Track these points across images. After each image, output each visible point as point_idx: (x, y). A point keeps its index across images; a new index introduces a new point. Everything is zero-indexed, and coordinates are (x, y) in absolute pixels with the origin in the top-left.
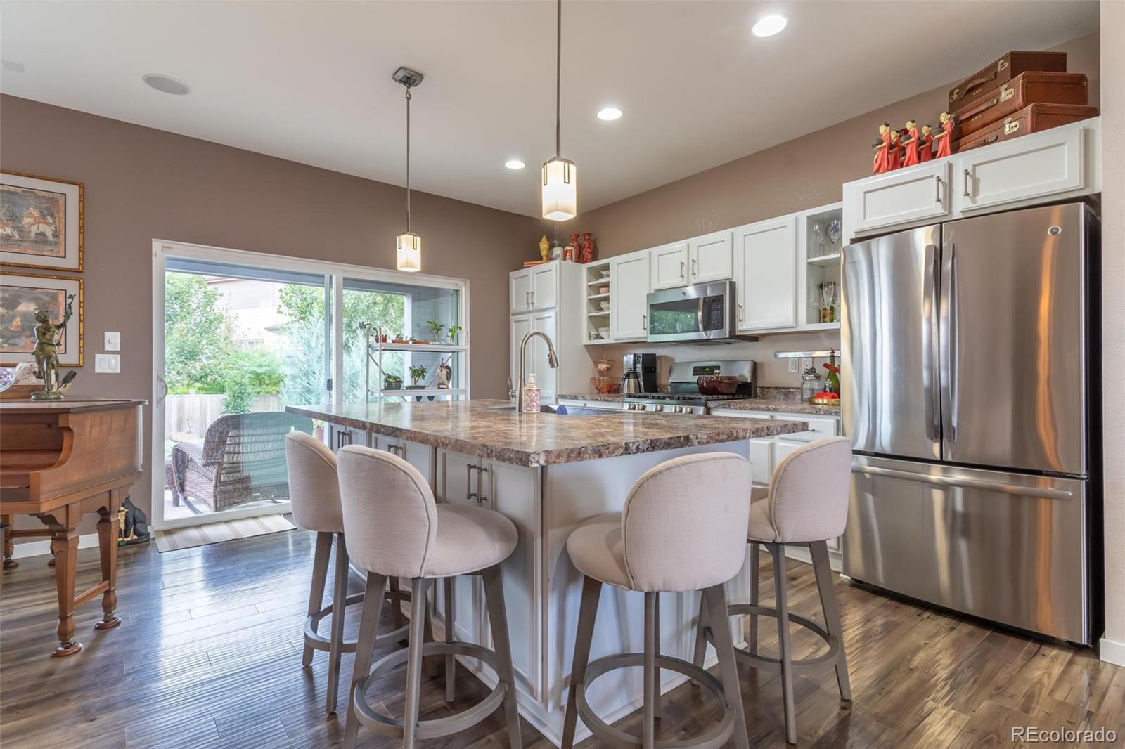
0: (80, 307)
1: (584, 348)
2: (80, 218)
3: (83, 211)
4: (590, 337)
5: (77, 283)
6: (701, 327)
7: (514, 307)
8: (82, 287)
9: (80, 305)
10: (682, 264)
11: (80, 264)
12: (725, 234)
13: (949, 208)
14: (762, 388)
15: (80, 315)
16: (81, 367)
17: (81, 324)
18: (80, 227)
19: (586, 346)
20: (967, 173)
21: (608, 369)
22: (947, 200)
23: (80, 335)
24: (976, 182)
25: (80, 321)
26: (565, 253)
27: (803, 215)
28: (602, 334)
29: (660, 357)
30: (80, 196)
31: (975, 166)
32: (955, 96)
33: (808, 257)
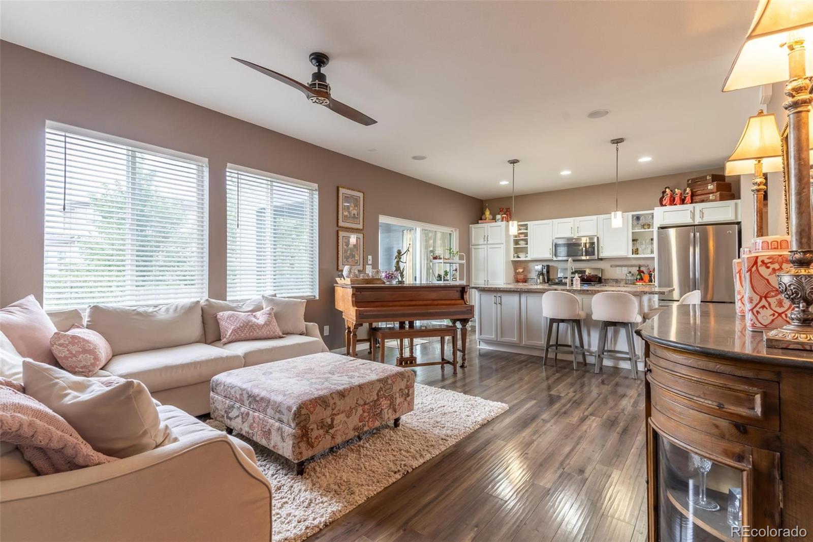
1: (511, 262)
4: (514, 256)
6: (584, 254)
7: (473, 242)
10: (572, 228)
12: (594, 217)
13: (694, 220)
14: (605, 279)
19: (512, 261)
20: (700, 211)
21: (523, 272)
22: (693, 217)
24: (703, 213)
26: (503, 218)
27: (631, 214)
28: (520, 256)
29: (552, 266)
31: (702, 209)
32: (690, 182)
33: (632, 230)
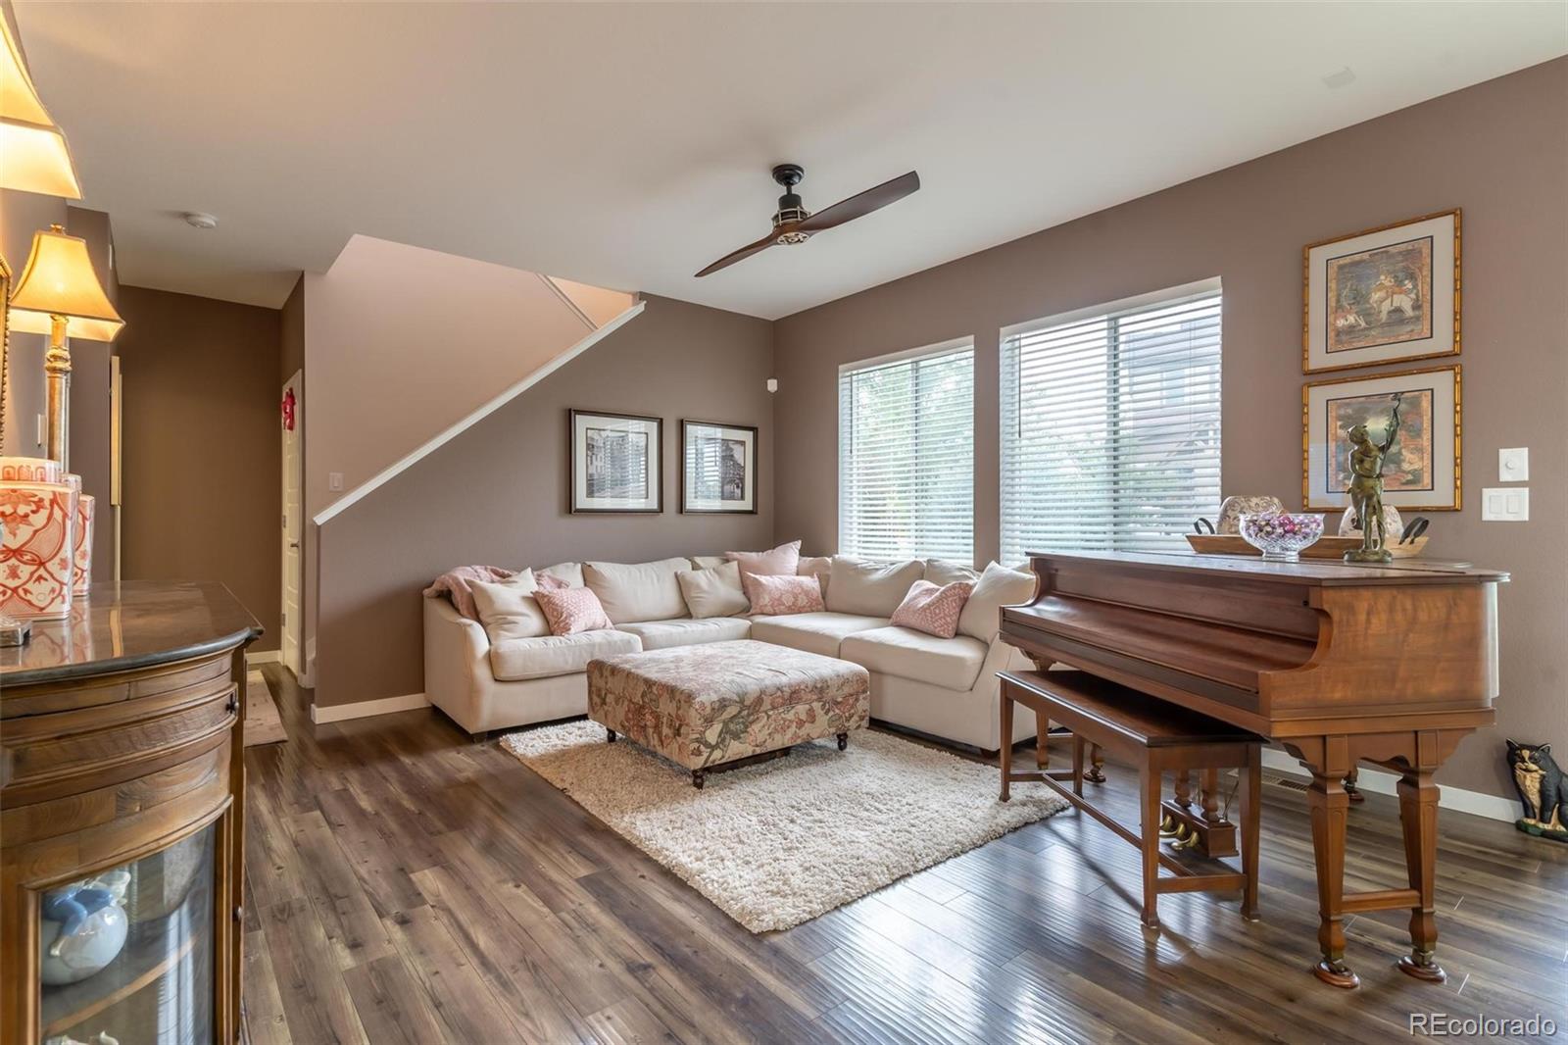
0: (1456, 412)
2: (1456, 266)
3: (1461, 255)
5: (1451, 373)
8: (1458, 379)
9: (1455, 408)
11: (1455, 342)
15: (1456, 426)
16: (1457, 510)
17: (1458, 440)
18: (1455, 281)
23: (1456, 458)
25: (1456, 435)
30: (1455, 229)
